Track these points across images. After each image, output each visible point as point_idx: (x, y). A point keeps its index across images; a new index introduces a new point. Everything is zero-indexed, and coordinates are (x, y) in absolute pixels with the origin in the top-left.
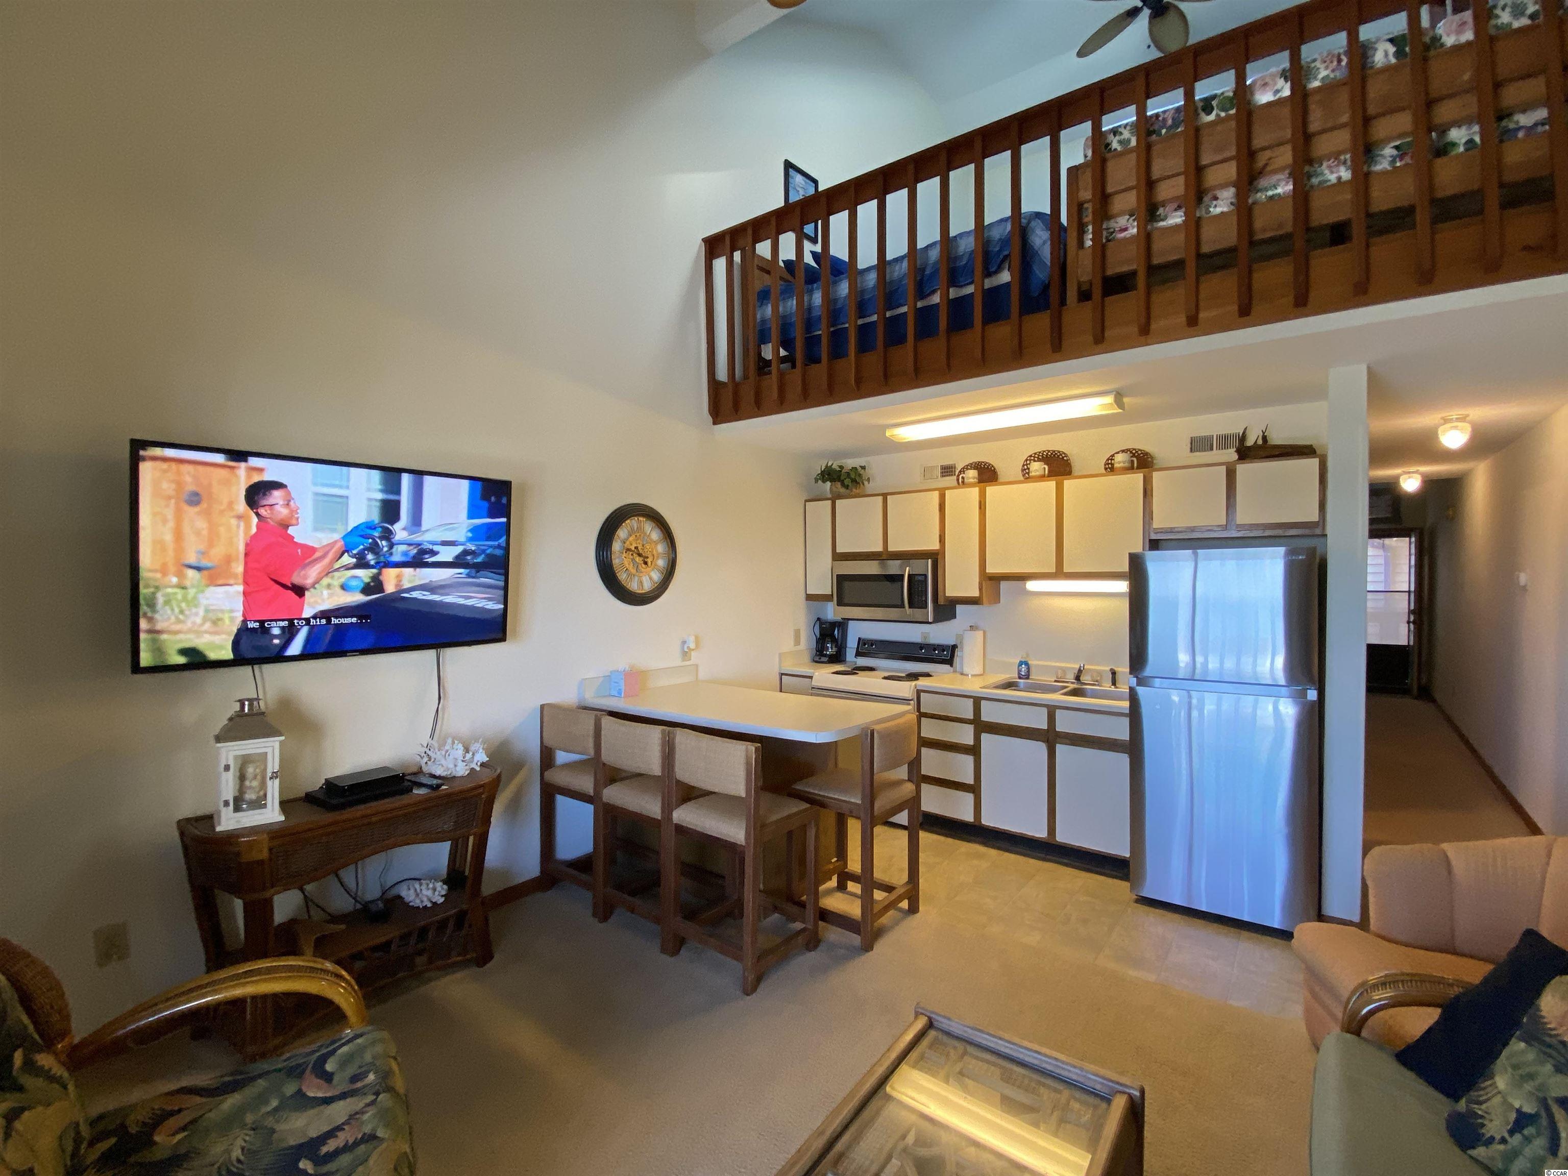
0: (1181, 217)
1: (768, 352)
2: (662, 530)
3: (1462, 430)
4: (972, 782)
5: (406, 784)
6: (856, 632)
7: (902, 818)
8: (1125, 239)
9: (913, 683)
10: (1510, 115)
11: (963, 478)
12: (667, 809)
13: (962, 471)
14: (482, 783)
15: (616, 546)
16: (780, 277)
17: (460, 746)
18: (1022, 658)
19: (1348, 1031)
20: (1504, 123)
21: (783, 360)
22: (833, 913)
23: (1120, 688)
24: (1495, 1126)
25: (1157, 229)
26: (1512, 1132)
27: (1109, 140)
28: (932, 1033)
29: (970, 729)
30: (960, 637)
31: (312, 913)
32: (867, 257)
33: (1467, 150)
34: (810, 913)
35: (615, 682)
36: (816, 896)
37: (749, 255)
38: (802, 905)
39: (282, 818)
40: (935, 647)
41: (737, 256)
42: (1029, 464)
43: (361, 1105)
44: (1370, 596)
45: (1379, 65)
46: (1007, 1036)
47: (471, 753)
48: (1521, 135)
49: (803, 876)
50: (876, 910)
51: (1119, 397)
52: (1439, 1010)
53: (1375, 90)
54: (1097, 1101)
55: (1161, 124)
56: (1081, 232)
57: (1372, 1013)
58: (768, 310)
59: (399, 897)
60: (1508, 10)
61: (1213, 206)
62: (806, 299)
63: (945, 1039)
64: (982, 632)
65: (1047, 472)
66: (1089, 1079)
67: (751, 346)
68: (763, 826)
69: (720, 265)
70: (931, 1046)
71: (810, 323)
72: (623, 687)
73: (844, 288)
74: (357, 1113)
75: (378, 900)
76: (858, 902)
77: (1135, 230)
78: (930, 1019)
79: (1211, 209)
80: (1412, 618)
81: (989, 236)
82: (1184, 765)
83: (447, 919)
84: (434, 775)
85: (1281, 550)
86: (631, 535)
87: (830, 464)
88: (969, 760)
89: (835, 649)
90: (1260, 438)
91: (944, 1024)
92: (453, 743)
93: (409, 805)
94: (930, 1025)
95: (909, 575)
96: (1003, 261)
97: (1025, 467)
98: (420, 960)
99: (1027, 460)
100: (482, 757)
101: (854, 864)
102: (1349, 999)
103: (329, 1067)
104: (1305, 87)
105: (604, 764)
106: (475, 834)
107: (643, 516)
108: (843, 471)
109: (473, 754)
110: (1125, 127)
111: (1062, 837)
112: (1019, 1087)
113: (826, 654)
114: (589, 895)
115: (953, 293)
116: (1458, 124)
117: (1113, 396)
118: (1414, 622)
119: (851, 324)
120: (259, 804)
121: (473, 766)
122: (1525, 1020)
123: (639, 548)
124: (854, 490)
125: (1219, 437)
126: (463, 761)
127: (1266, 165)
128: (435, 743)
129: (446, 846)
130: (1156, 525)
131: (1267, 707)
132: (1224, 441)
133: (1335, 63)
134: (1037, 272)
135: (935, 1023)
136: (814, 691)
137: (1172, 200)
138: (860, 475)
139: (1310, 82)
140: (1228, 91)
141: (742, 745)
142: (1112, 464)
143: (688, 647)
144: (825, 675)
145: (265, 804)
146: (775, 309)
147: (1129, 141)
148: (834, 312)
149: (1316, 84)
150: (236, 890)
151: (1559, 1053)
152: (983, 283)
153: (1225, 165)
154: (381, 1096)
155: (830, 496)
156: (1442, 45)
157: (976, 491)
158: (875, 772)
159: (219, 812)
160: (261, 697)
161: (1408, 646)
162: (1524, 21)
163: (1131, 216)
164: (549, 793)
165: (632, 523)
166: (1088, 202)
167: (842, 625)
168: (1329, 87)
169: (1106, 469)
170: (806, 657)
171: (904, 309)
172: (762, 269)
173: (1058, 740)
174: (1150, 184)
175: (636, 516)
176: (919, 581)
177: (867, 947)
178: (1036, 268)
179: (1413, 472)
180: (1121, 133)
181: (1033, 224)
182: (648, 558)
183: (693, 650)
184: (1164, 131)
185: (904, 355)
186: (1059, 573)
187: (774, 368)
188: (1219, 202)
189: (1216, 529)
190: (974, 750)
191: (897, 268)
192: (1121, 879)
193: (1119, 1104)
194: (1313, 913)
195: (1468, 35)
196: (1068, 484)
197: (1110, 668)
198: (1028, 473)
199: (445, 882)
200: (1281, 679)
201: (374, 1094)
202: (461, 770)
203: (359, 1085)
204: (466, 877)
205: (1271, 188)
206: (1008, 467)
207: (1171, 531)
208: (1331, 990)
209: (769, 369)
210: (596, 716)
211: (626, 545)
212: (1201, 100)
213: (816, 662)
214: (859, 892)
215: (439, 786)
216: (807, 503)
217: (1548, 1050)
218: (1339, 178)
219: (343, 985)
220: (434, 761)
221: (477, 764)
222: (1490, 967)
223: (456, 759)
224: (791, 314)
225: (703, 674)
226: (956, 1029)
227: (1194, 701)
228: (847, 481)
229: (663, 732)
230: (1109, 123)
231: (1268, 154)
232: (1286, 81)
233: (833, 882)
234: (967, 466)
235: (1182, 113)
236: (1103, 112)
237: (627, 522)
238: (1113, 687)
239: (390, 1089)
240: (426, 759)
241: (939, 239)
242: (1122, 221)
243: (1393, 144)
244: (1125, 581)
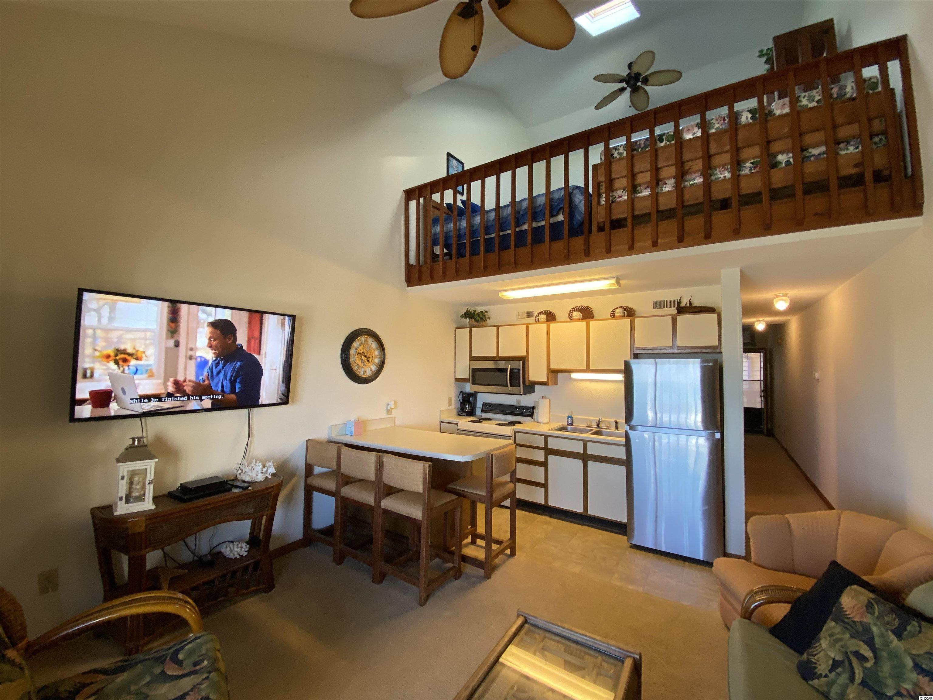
0: (649, 192)
1: (437, 250)
2: (378, 343)
3: (785, 301)
4: (543, 482)
5: (229, 486)
6: (482, 399)
7: (507, 503)
8: (620, 201)
9: (513, 427)
10: (807, 149)
11: (538, 319)
12: (378, 500)
13: (538, 315)
14: (273, 485)
15: (352, 351)
16: (445, 212)
17: (260, 464)
18: (569, 414)
19: (744, 618)
20: (805, 153)
21: (446, 255)
22: (468, 557)
23: (620, 431)
24: (822, 668)
25: (637, 197)
26: (831, 671)
27: (613, 153)
28: (527, 626)
29: (542, 452)
30: (537, 402)
31: (168, 564)
32: (490, 204)
33: (786, 165)
34: (457, 558)
35: (349, 427)
36: (460, 547)
37: (428, 200)
38: (452, 553)
39: (154, 507)
40: (523, 408)
41: (422, 200)
42: (572, 312)
43: (200, 679)
44: (744, 382)
45: (744, 123)
46: (566, 626)
47: (266, 468)
48: (812, 158)
49: (452, 537)
50: (493, 555)
51: (618, 280)
52: (790, 605)
53: (741, 135)
54: (616, 662)
55: (638, 146)
56: (599, 196)
57: (756, 607)
58: (438, 229)
59: (220, 553)
60: (806, 98)
61: (664, 187)
62: (458, 224)
63: (534, 629)
64: (548, 400)
65: (581, 317)
66: (612, 649)
67: (429, 246)
68: (432, 509)
69: (413, 204)
70: (526, 634)
71: (460, 236)
72: (353, 430)
73: (478, 220)
74: (198, 684)
75: (207, 554)
76: (483, 551)
77: (626, 197)
78: (525, 617)
79: (663, 189)
80: (763, 394)
81: (553, 197)
82: (652, 472)
83: (249, 565)
84: (245, 481)
85: (698, 361)
86: (360, 346)
87: (469, 309)
88: (542, 469)
89: (470, 409)
90: (688, 303)
91: (532, 620)
92: (256, 462)
93: (229, 499)
94: (526, 621)
95: (511, 369)
96: (560, 210)
97: (570, 314)
98: (232, 590)
99: (571, 310)
100: (272, 470)
101: (481, 529)
102: (744, 600)
103: (180, 657)
104: (708, 132)
105: (342, 474)
106: (267, 516)
107: (368, 335)
108: (476, 313)
109: (268, 469)
110: (621, 147)
111: (591, 512)
112: (575, 656)
113: (465, 411)
114: (331, 549)
115: (535, 225)
116: (782, 153)
117: (615, 280)
118: (763, 396)
119: (481, 238)
120: (141, 498)
121: (267, 475)
122: (834, 610)
123: (365, 353)
124: (482, 323)
125: (668, 301)
126: (261, 473)
127: (690, 168)
128: (245, 462)
129: (249, 522)
130: (637, 345)
131: (693, 440)
132: (670, 304)
133: (722, 121)
134: (577, 216)
135: (529, 621)
136: (459, 432)
137: (644, 184)
138: (484, 316)
139: (710, 130)
140: (671, 132)
141: (422, 463)
142: (614, 314)
143: (390, 407)
144: (465, 423)
145: (144, 499)
146: (442, 228)
147: (623, 153)
148: (473, 232)
149: (713, 131)
150: (125, 550)
151: (852, 627)
152: (550, 220)
153: (669, 168)
154: (212, 674)
155: (469, 326)
156: (774, 114)
157: (545, 325)
158: (493, 478)
159: (116, 504)
160: (145, 436)
161: (761, 408)
162: (814, 104)
163: (624, 190)
164: (309, 491)
165: (362, 339)
166: (603, 182)
167: (474, 395)
168: (720, 133)
169: (611, 316)
170: (455, 413)
171: (509, 232)
172: (435, 207)
173: (589, 459)
174: (633, 176)
175: (363, 335)
176: (515, 372)
177: (488, 576)
178: (576, 214)
179: (761, 321)
180: (619, 149)
181: (575, 192)
182: (369, 358)
183: (393, 409)
184: (640, 150)
185: (509, 255)
186: (588, 370)
187: (440, 259)
188: (667, 186)
189: (667, 348)
190: (545, 464)
191: (506, 211)
192: (623, 534)
193: (629, 663)
194: (721, 553)
195: (787, 110)
196: (592, 323)
197: (614, 420)
198: (572, 317)
199: (248, 543)
200: (700, 426)
201: (207, 673)
202: (260, 478)
203: (198, 667)
204: (260, 540)
205: (692, 180)
206: (561, 314)
207: (645, 349)
208: (734, 595)
209: (437, 259)
210: (338, 447)
211: (358, 351)
212: (658, 135)
213: (459, 415)
214: (484, 545)
215: (247, 487)
216: (456, 330)
217: (846, 626)
218: (725, 177)
219: (189, 607)
220: (245, 473)
221: (269, 474)
222: (815, 581)
223: (257, 472)
224: (450, 231)
225: (398, 423)
226: (540, 623)
227: (657, 438)
228: (478, 319)
229: (377, 456)
230: (613, 144)
231: (690, 163)
232: (699, 128)
233: (469, 540)
234: (540, 312)
235: (649, 142)
236: (610, 139)
237: (359, 338)
238: (616, 430)
239: (217, 670)
240: (240, 472)
241: (527, 197)
242: (620, 192)
243: (750, 162)
244: (622, 374)
